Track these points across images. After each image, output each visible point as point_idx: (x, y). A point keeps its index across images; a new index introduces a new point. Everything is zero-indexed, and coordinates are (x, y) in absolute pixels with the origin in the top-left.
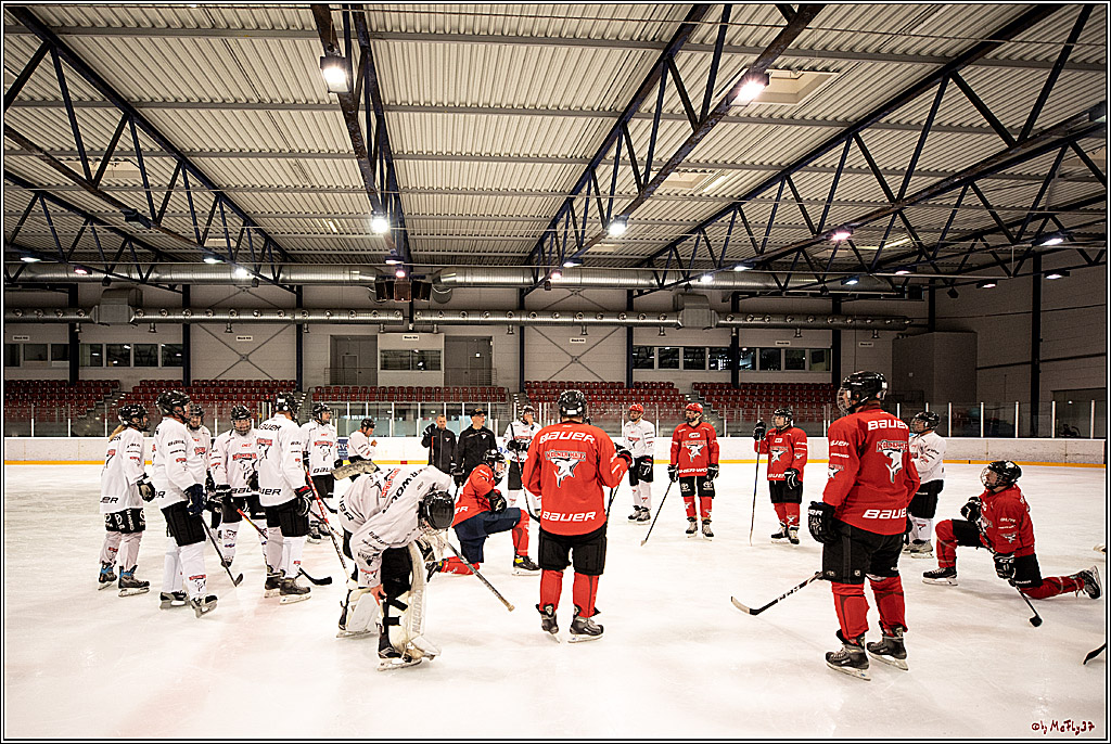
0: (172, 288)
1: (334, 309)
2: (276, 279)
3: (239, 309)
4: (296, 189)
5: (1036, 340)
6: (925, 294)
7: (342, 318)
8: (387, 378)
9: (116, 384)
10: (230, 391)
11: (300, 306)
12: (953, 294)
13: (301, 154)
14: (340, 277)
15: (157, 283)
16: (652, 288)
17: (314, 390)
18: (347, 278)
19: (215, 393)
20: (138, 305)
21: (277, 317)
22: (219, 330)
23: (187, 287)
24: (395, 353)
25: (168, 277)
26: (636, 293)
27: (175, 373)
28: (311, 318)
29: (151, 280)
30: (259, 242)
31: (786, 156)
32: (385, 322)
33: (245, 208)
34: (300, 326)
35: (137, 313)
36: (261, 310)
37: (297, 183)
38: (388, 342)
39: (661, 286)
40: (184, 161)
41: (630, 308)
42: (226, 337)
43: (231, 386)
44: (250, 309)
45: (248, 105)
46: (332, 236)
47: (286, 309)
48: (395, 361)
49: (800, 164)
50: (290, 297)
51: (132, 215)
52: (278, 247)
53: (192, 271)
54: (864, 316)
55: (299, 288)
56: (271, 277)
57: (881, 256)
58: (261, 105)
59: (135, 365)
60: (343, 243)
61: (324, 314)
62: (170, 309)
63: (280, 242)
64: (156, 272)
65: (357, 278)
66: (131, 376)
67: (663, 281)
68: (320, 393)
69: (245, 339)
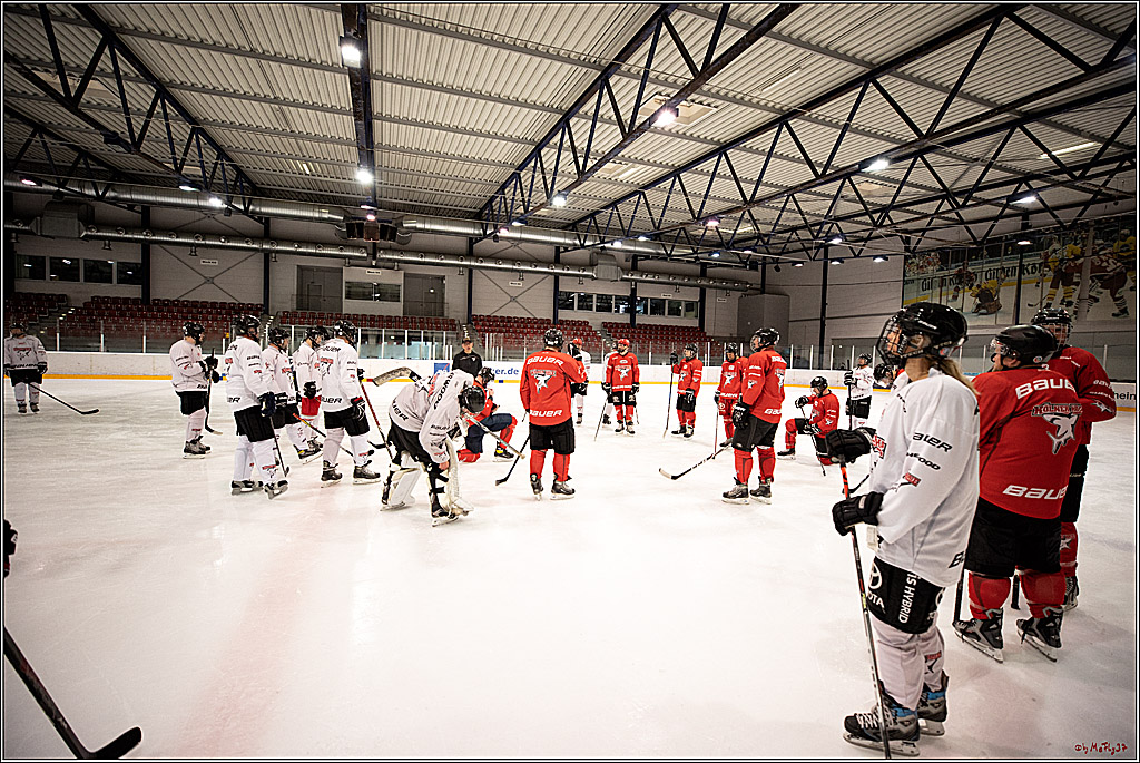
0: (131, 208)
1: (302, 242)
2: (247, 209)
3: (206, 234)
4: (275, 132)
5: (824, 304)
6: (760, 267)
7: (310, 250)
8: (351, 306)
9: (62, 298)
10: (194, 310)
11: (267, 236)
12: (777, 269)
13: (285, 102)
14: (310, 214)
15: (115, 201)
16: (575, 247)
17: (281, 314)
18: (317, 215)
19: (178, 312)
20: (90, 220)
21: (245, 245)
22: (184, 253)
23: (147, 208)
24: (359, 285)
25: (128, 196)
26: (562, 249)
27: (133, 291)
28: (279, 248)
29: (108, 198)
30: (231, 175)
31: (679, 161)
32: (350, 257)
33: (220, 141)
34: (267, 254)
35: (88, 229)
36: (229, 237)
37: (277, 126)
38: (352, 275)
39: (583, 246)
40: (163, 91)
41: (557, 261)
42: (191, 260)
43: (196, 307)
44: (217, 236)
45: (239, 51)
46: (304, 176)
47: (254, 239)
48: (359, 292)
49: (687, 167)
50: (258, 227)
51: (112, 138)
52: (249, 181)
53: (156, 194)
54: (722, 280)
55: (267, 220)
56: (242, 207)
57: (736, 237)
58: (253, 53)
59: (85, 281)
60: (314, 184)
61: (292, 245)
62: (128, 229)
63: (251, 176)
64: (113, 190)
65: (326, 216)
66: (82, 292)
67: (584, 242)
68: (286, 317)
69: (209, 263)
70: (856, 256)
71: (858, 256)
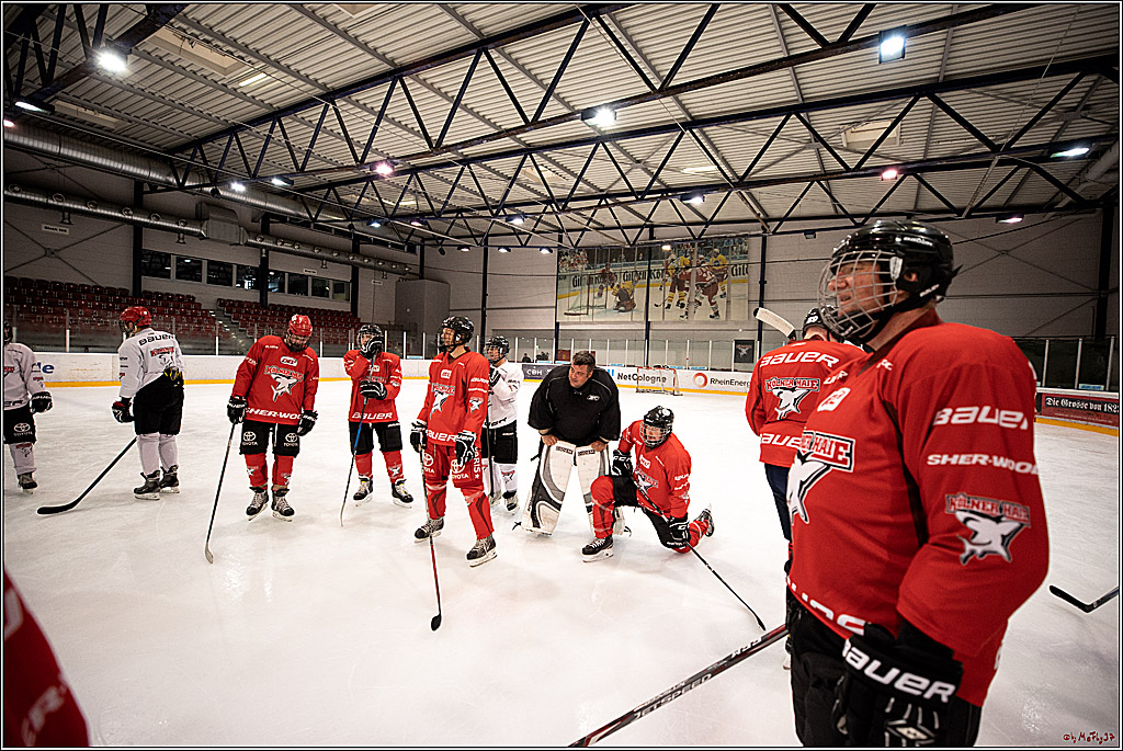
5: (485, 295)
6: (418, 247)
12: (442, 252)
16: (168, 187)
26: (147, 188)
31: (334, 77)
39: (181, 187)
41: (138, 205)
54: (378, 259)
67: (184, 181)
70: (522, 246)
71: (525, 246)
